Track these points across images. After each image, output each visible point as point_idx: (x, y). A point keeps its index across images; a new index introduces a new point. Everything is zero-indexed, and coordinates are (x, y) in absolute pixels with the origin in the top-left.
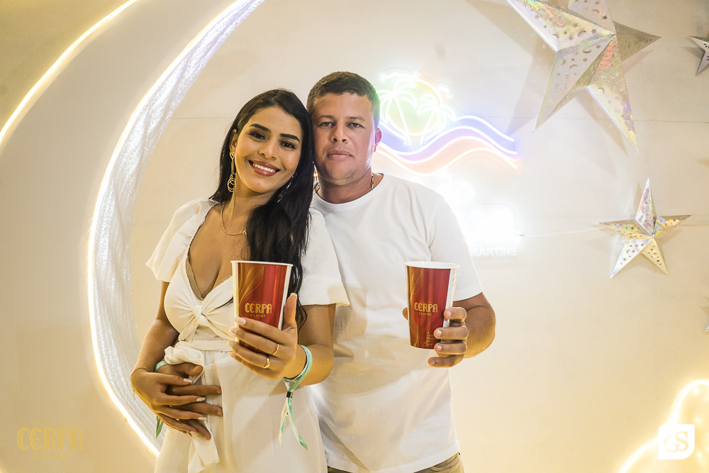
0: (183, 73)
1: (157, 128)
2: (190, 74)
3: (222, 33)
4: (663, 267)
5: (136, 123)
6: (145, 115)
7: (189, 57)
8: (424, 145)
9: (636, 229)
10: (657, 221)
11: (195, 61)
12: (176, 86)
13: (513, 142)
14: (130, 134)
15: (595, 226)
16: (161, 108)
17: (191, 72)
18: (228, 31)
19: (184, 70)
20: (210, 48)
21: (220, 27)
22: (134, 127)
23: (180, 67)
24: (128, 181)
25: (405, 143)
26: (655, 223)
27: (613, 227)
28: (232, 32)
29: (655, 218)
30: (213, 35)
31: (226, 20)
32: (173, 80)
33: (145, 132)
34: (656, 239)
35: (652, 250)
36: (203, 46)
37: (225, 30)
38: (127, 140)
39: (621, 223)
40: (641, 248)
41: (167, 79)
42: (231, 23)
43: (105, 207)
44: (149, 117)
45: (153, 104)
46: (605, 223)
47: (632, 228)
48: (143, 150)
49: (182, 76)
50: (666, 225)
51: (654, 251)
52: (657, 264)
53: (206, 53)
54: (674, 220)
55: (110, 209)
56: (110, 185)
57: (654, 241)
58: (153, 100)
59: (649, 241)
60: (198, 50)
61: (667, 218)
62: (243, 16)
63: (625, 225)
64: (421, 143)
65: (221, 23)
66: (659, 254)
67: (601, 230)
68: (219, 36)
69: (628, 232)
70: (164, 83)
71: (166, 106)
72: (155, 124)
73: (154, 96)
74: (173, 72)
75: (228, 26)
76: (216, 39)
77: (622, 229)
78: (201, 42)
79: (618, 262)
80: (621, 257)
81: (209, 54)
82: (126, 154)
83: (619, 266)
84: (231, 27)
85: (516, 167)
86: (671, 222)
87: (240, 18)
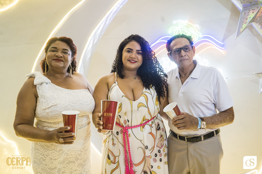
0: (106, 22)
2: (108, 23)
3: (119, 8)
5: (91, 41)
6: (93, 38)
7: (108, 17)
11: (109, 18)
12: (103, 27)
13: (223, 45)
14: (89, 44)
15: (253, 75)
16: (98, 35)
17: (108, 22)
18: (121, 7)
19: (106, 21)
20: (115, 13)
21: (118, 6)
22: (90, 42)
23: (105, 21)
24: (87, 61)
27: (260, 75)
28: (122, 7)
30: (116, 8)
31: (121, 3)
32: (103, 25)
33: (93, 44)
36: (112, 13)
37: (120, 7)
38: (88, 47)
41: (101, 25)
42: (122, 4)
43: (81, 70)
44: (94, 38)
45: (96, 34)
46: (257, 73)
48: (92, 50)
49: (105, 24)
53: (113, 15)
56: (82, 63)
58: (96, 32)
60: (111, 14)
62: (126, 1)
65: (119, 4)
67: (256, 76)
68: (118, 9)
70: (100, 26)
71: (100, 34)
72: (96, 41)
73: (96, 31)
74: (103, 22)
75: (121, 6)
76: (117, 10)
78: (112, 11)
81: (114, 15)
84: (122, 6)
85: (224, 53)
87: (125, 2)
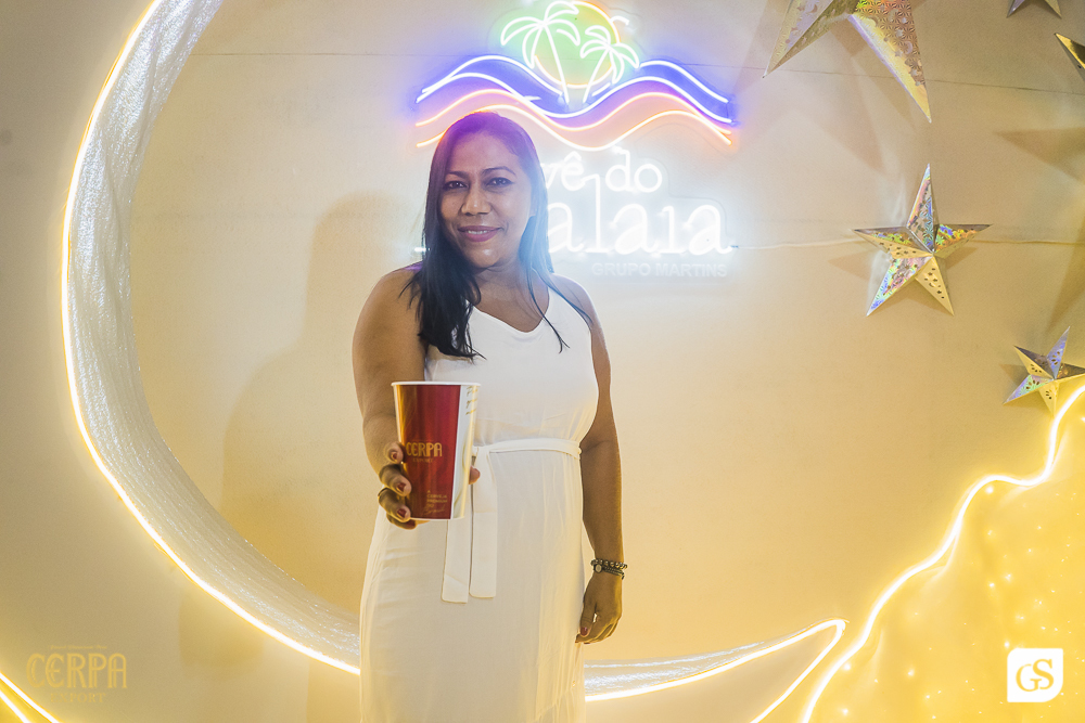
1: (173, 58)
4: (946, 302)
5: (139, 43)
6: (152, 32)
8: (589, 102)
9: (907, 241)
10: (940, 230)
13: (726, 106)
14: (129, 61)
15: (847, 237)
24: (127, 139)
25: (560, 100)
26: (936, 233)
27: (874, 237)
29: (937, 227)
33: (153, 62)
34: (936, 258)
35: (930, 274)
39: (885, 231)
40: (913, 270)
43: (89, 172)
44: (159, 37)
45: (166, 16)
46: (860, 231)
47: (902, 240)
48: (149, 93)
50: (953, 237)
51: (934, 277)
52: (938, 297)
54: (966, 231)
55: (96, 177)
56: (96, 139)
57: (934, 260)
58: (164, 9)
59: (926, 260)
61: (955, 227)
63: (892, 235)
64: (584, 100)
66: (941, 282)
67: (855, 242)
69: (895, 246)
71: (186, 21)
72: (169, 50)
77: (886, 240)
79: (879, 292)
80: (883, 284)
82: (124, 94)
83: (882, 297)
85: (729, 142)
86: (958, 234)
